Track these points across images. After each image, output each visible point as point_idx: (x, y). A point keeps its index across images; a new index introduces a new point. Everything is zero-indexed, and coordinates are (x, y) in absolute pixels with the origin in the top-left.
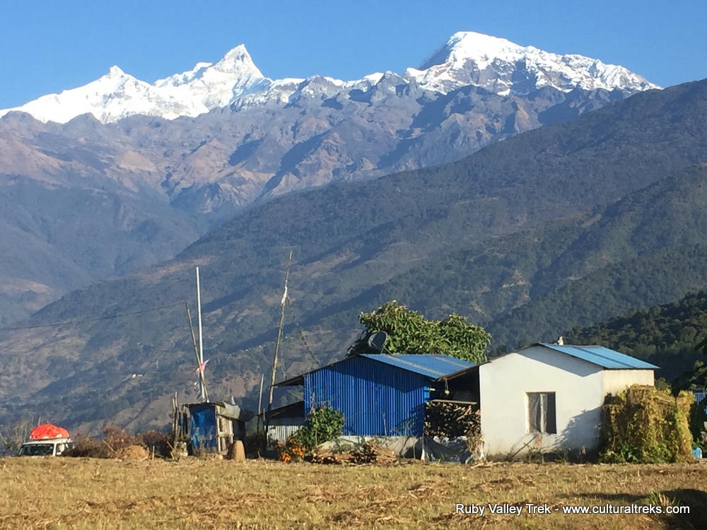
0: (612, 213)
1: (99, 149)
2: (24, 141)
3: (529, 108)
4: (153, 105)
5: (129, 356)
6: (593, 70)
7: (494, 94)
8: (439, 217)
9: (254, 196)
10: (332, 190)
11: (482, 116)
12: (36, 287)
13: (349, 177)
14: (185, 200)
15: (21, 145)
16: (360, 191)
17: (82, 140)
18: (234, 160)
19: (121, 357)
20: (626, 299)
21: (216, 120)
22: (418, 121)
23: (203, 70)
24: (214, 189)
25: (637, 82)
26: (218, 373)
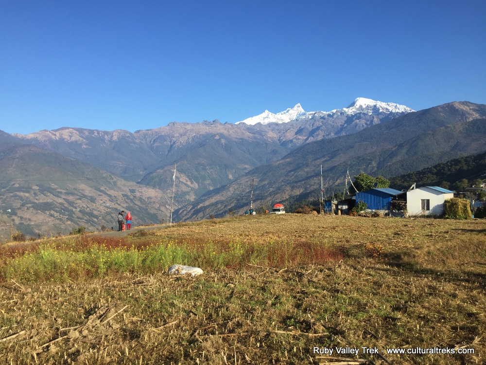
0: (401, 146)
1: (262, 131)
3: (377, 118)
4: (276, 120)
5: (270, 184)
6: (396, 107)
7: (367, 114)
8: (352, 147)
9: (302, 143)
10: (323, 141)
11: (364, 120)
12: (247, 166)
13: (327, 137)
14: (284, 144)
15: (243, 131)
16: (330, 141)
17: (258, 129)
18: (296, 133)
19: (268, 184)
20: (405, 169)
21: (292, 123)
22: (346, 122)
23: (289, 110)
24: (291, 141)
25: (409, 110)
26: (293, 188)
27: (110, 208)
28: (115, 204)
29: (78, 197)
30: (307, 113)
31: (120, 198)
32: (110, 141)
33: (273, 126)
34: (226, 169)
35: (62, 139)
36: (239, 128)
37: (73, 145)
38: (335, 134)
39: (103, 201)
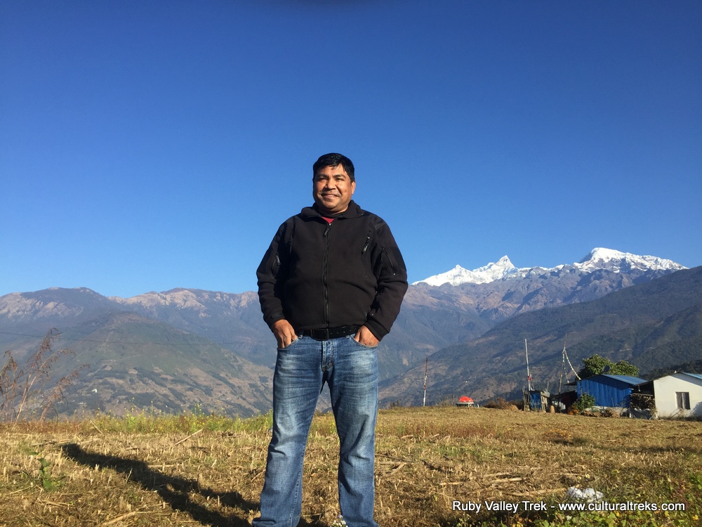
0: (669, 321)
1: (452, 295)
2: (425, 293)
3: (627, 278)
4: (472, 279)
5: (464, 374)
6: (656, 261)
7: (612, 272)
8: (590, 322)
9: (512, 313)
10: (544, 311)
11: (607, 281)
12: (429, 346)
13: (550, 306)
14: (485, 314)
15: (423, 294)
16: (556, 311)
17: (446, 292)
18: (504, 299)
19: (461, 374)
20: (677, 357)
21: (496, 284)
22: (579, 284)
23: (491, 265)
24: (496, 310)
25: (677, 266)
26: (500, 381)
27: (231, 404)
28: (238, 399)
29: (189, 387)
30: (519, 270)
31: (246, 389)
32: (237, 308)
33: (469, 288)
34: (398, 350)
35: (173, 305)
36: (418, 290)
37: (188, 313)
38: (565, 300)
39: (223, 393)
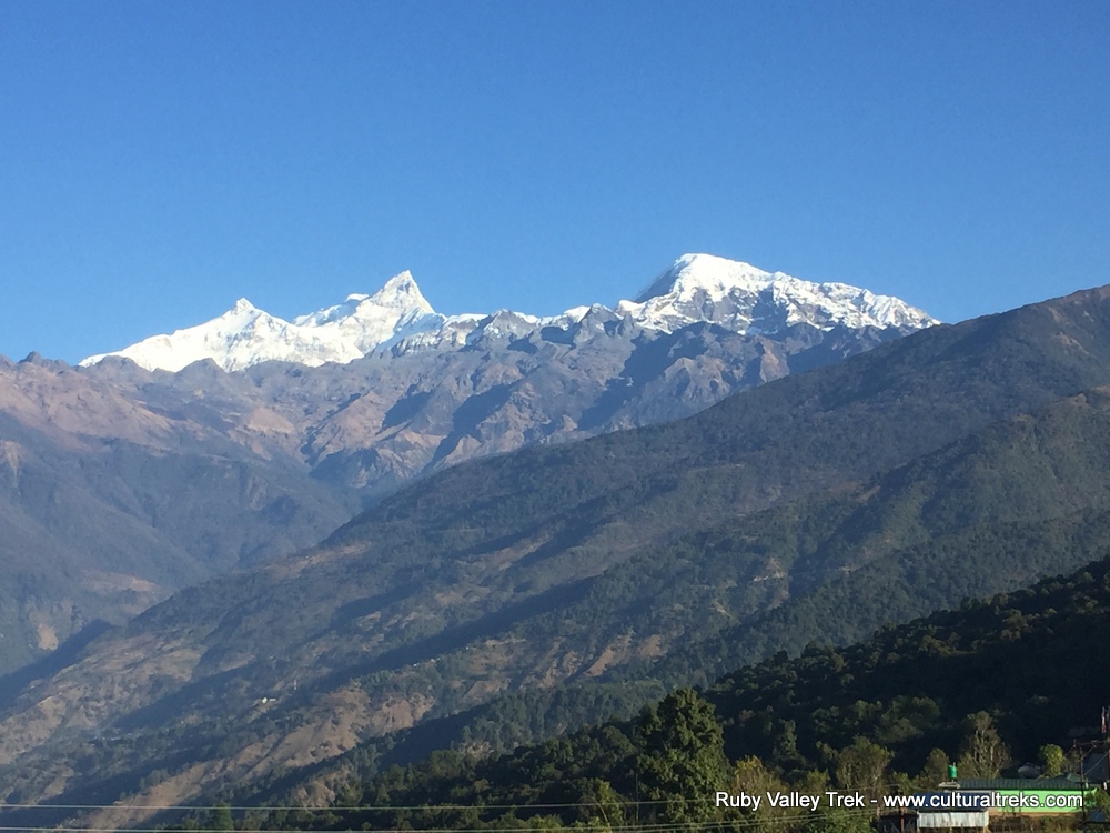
0: (894, 483)
1: (220, 404)
2: (124, 394)
3: (777, 351)
4: (292, 348)
5: (259, 674)
6: (859, 301)
7: (734, 333)
8: (666, 489)
9: (422, 465)
10: (525, 459)
11: (718, 362)
12: (136, 583)
13: (545, 440)
14: (332, 469)
15: (119, 400)
16: (561, 457)
17: (199, 393)
19: (246, 675)
21: (371, 368)
22: (632, 367)
23: (356, 303)
24: (369, 456)
25: (916, 317)
26: (377, 695)
30: (449, 320)
33: (279, 379)
34: (22, 600)
36: (99, 387)
38: (583, 425)
